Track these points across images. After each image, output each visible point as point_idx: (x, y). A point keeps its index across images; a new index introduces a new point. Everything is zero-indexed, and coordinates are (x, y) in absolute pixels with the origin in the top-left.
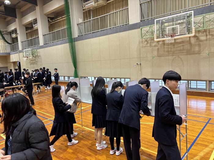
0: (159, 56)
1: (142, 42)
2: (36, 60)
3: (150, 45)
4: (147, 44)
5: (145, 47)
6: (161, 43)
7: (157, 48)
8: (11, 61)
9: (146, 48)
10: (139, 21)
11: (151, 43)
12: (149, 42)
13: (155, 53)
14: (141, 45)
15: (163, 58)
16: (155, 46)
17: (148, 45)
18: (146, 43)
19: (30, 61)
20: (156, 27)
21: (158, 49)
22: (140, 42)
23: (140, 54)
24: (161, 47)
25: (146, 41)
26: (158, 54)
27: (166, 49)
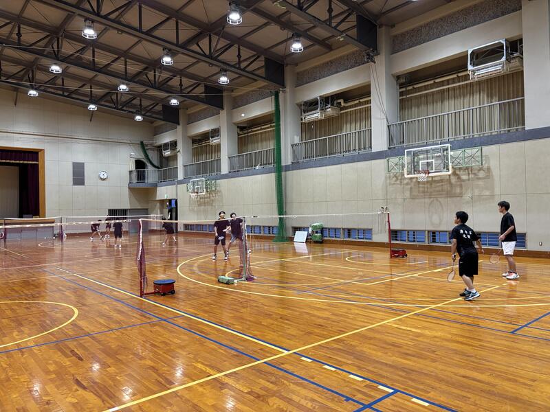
0: (413, 198)
1: (390, 177)
2: (212, 198)
3: (401, 182)
4: (396, 181)
5: (394, 184)
6: (414, 180)
7: (409, 186)
8: (157, 199)
9: (394, 186)
10: (386, 149)
11: (401, 179)
12: (399, 178)
13: (407, 194)
14: (388, 181)
15: (417, 201)
16: (407, 184)
17: (398, 182)
18: (394, 179)
19: (199, 199)
20: (406, 159)
21: (411, 188)
22: (386, 178)
23: (387, 194)
24: (415, 185)
25: (395, 176)
26: (411, 195)
27: (421, 189)
